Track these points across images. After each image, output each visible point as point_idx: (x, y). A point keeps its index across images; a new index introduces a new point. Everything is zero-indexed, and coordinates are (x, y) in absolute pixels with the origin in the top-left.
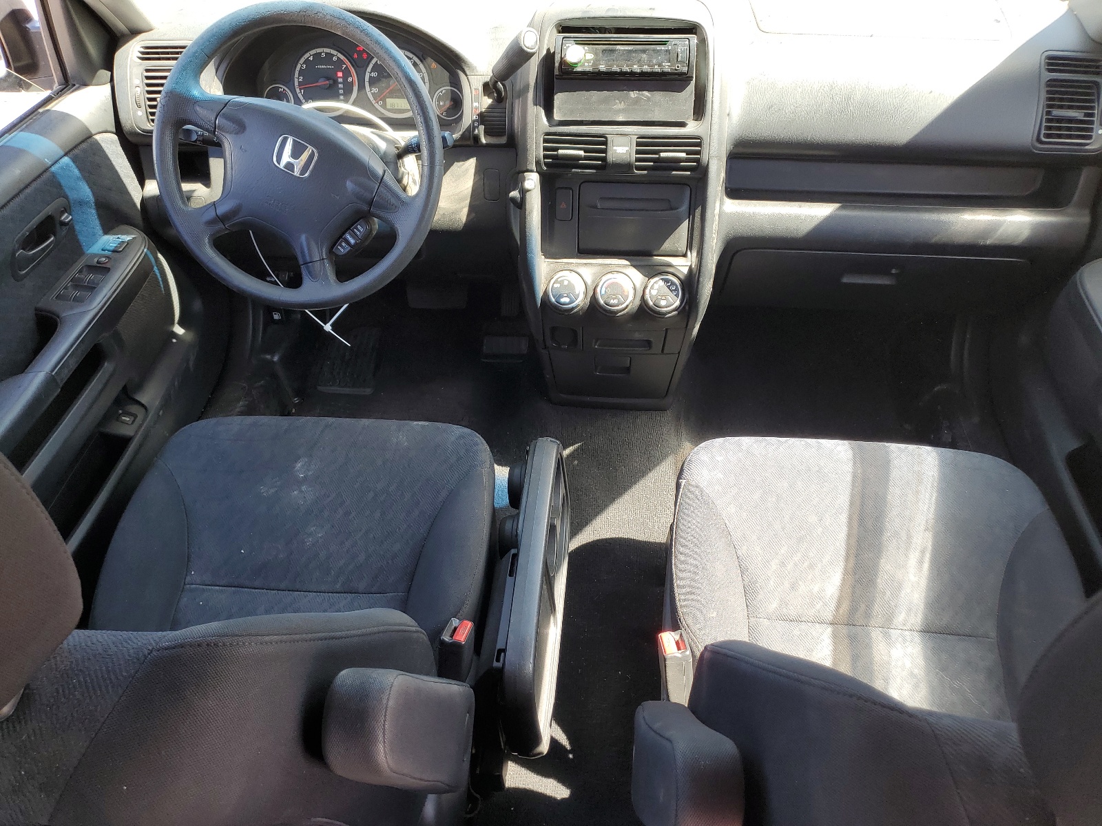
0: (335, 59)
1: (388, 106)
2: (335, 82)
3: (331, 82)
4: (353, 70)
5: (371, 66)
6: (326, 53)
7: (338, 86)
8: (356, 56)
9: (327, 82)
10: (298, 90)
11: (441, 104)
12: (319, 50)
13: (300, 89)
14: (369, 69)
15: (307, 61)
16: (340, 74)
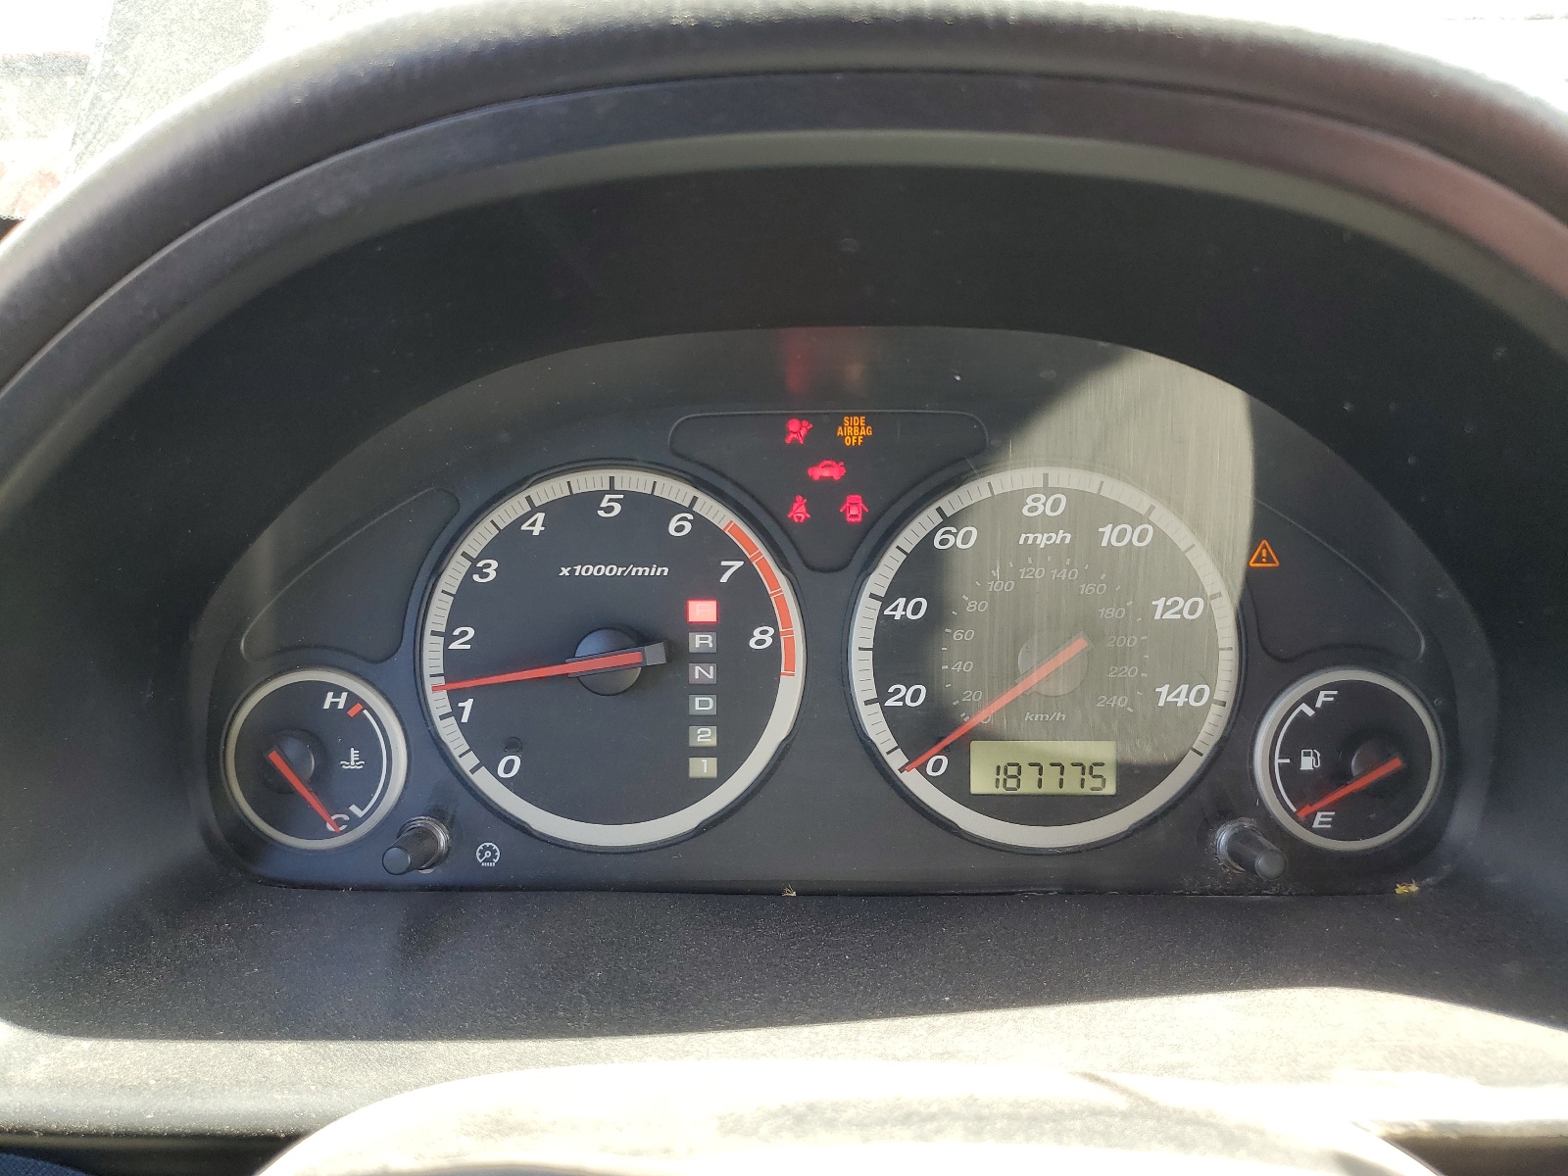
0: (678, 526)
1: (982, 782)
2: (679, 655)
3: (655, 654)
4: (781, 590)
5: (891, 562)
6: (631, 499)
7: (686, 673)
8: (799, 513)
9: (632, 657)
10: (438, 702)
11: (1307, 763)
12: (586, 481)
13: (455, 697)
14: (880, 580)
15: (508, 542)
16: (703, 611)
